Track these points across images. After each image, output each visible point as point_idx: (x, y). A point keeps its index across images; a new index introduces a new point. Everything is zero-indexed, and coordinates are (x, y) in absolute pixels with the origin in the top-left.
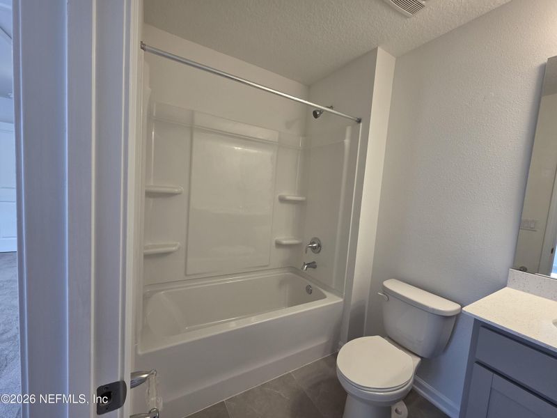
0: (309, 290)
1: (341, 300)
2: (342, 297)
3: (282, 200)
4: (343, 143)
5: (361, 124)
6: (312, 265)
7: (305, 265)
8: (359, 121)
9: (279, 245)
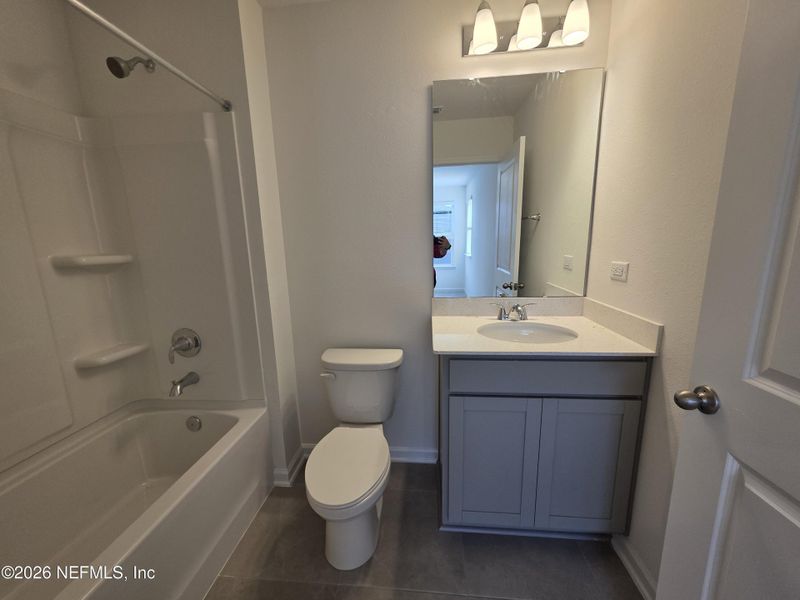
0: (194, 425)
1: (264, 411)
2: (264, 406)
3: (65, 268)
4: (203, 145)
5: (233, 113)
6: (191, 380)
7: (175, 384)
8: (227, 107)
9: (86, 370)
